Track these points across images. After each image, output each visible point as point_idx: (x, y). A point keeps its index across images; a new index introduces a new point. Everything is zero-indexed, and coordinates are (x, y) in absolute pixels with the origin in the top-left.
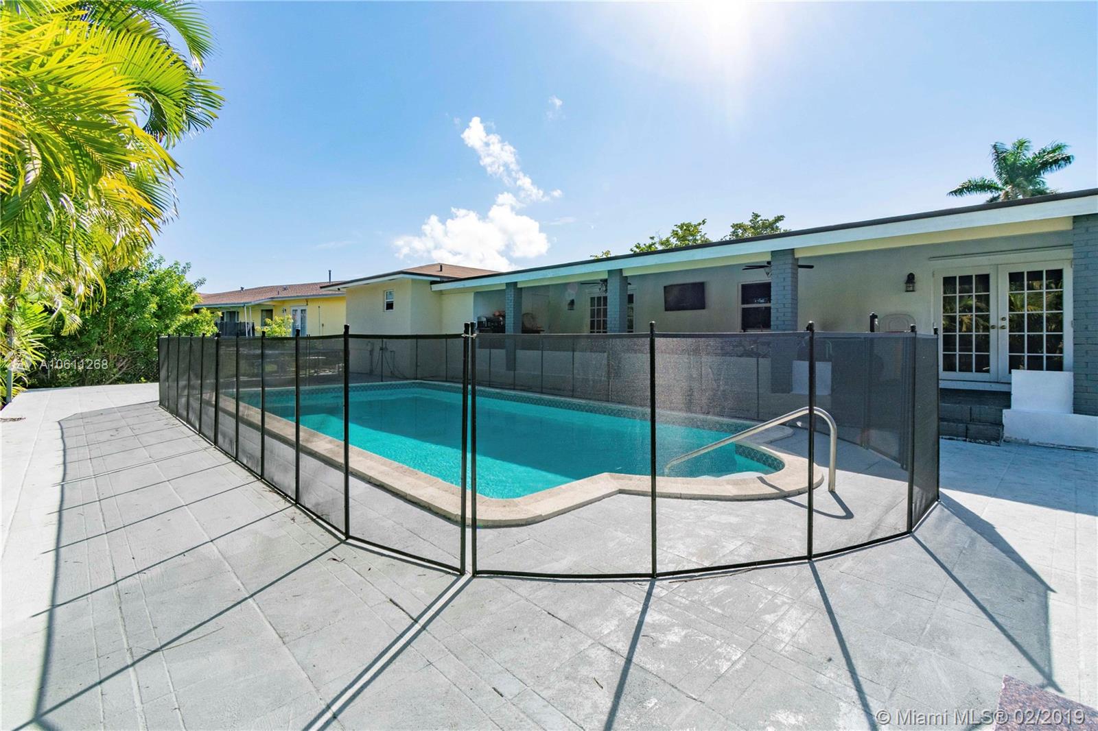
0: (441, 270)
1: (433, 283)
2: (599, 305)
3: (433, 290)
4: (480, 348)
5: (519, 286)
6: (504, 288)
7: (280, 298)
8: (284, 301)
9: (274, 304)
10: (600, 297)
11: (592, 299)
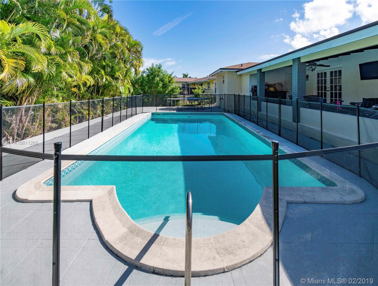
0: (242, 66)
1: (237, 72)
2: (322, 77)
3: (237, 74)
4: (253, 100)
5: (263, 71)
6: (256, 72)
7: (212, 79)
8: (213, 80)
9: (210, 81)
10: (322, 73)
11: (318, 74)
